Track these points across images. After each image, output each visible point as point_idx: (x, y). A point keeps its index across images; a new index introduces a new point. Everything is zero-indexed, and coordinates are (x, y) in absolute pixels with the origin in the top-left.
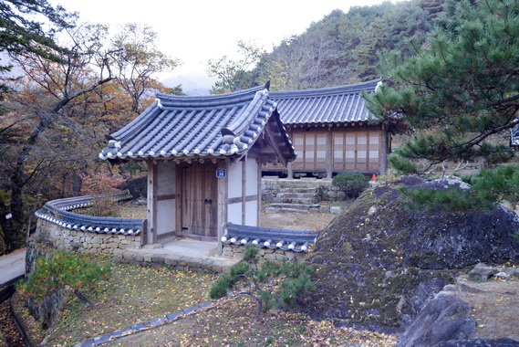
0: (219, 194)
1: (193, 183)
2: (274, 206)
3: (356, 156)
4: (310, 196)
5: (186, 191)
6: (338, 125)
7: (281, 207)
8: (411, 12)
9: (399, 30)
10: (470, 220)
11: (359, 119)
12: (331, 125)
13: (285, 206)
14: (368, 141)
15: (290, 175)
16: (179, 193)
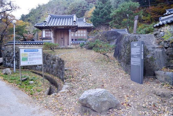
8: (83, 2)
9: (80, 7)
10: (116, 34)
14: (83, 32)
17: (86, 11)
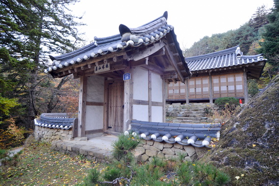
0: (125, 94)
1: (115, 94)
2: (178, 119)
3: (228, 89)
4: (200, 113)
5: (111, 100)
6: (216, 70)
7: (182, 119)
8: (244, 29)
9: (239, 38)
11: (229, 65)
12: (211, 71)
13: (185, 119)
14: (235, 80)
15: (187, 102)
16: (106, 101)
17: (251, 43)
